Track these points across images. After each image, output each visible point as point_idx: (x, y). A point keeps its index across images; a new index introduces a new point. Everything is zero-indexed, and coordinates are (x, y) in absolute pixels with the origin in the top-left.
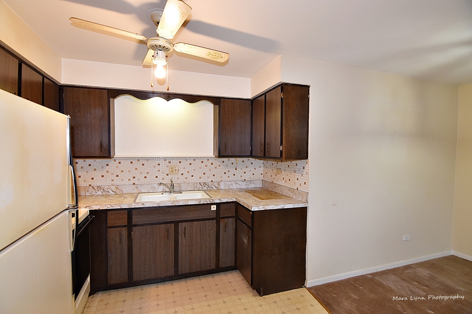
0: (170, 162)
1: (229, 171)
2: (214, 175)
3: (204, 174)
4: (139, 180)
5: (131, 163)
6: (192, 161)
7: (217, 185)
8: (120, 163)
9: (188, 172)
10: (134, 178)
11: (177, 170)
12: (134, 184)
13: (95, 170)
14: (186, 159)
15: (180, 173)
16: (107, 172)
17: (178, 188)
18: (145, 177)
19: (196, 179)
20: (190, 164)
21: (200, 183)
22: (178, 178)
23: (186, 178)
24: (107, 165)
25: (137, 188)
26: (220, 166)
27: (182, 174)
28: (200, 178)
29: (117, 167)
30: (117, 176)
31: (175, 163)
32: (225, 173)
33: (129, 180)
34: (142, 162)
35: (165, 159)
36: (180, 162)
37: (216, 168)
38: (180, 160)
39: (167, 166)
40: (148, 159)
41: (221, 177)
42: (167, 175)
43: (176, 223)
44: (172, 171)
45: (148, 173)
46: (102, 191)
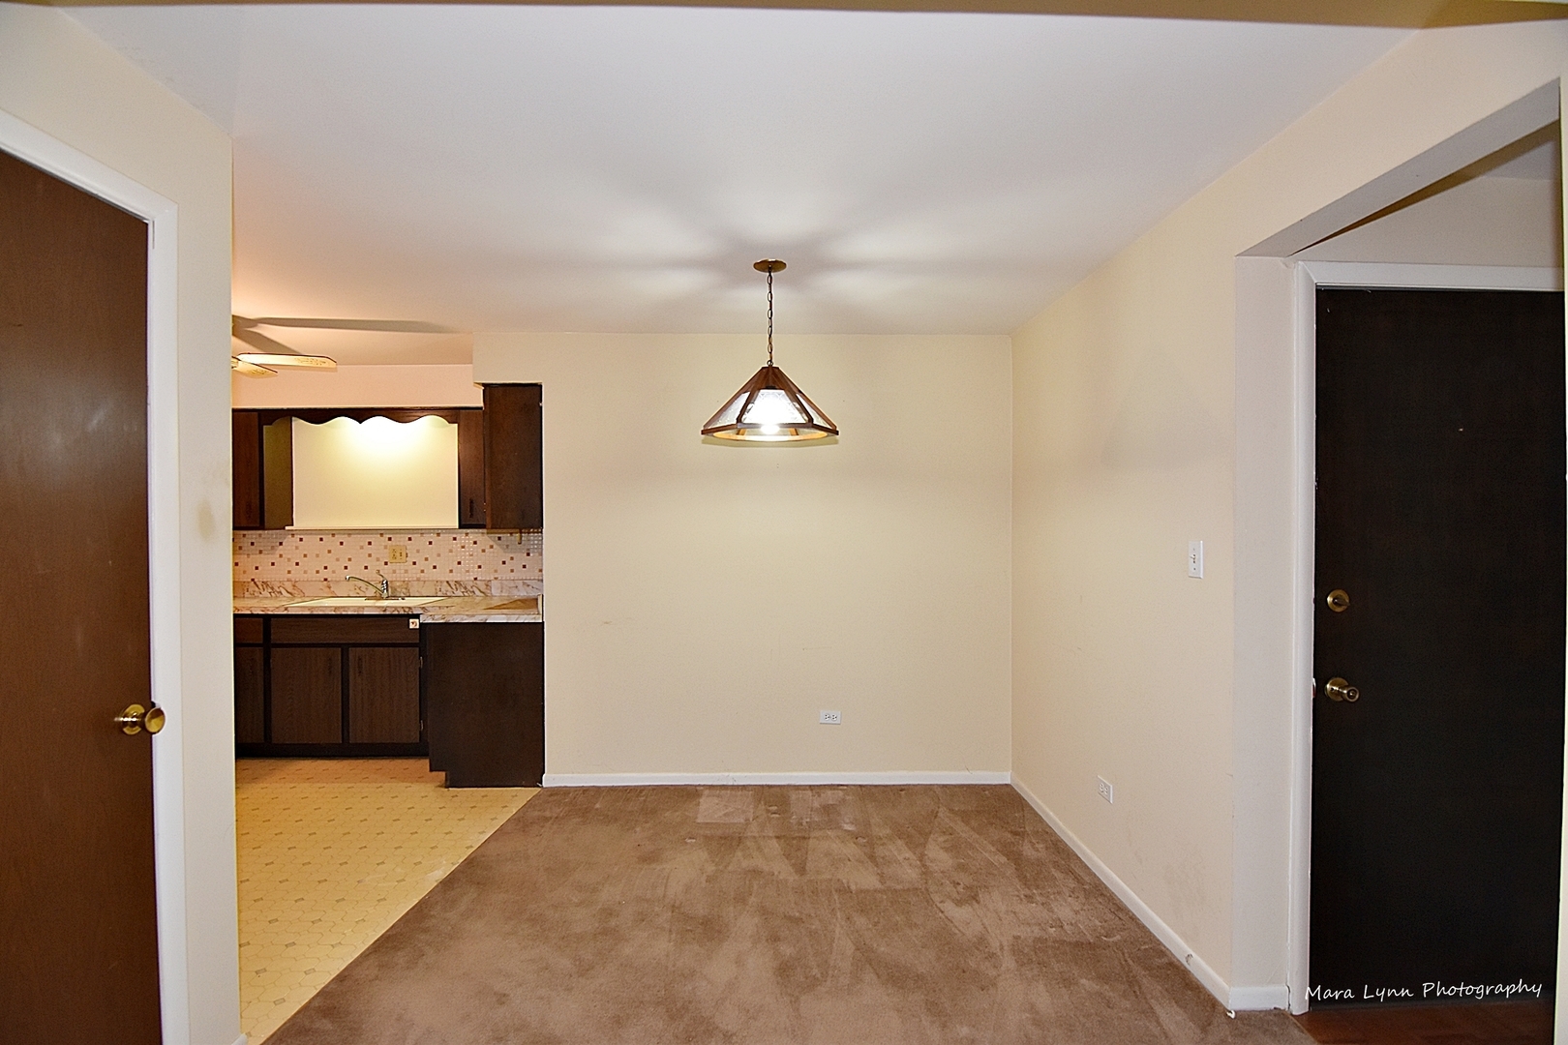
0: (390, 539)
1: (512, 558)
2: (480, 567)
3: (459, 563)
4: (334, 572)
5: (321, 539)
6: (433, 537)
7: (483, 588)
8: (301, 540)
9: (426, 559)
10: (326, 568)
11: (404, 554)
12: (326, 580)
13: (261, 552)
14: (422, 531)
15: (410, 560)
16: (281, 556)
17: (404, 590)
18: (346, 568)
19: (441, 575)
20: (430, 543)
21: (447, 582)
22: (406, 571)
23: (422, 571)
24: (281, 544)
25: (330, 588)
26: (492, 547)
27: (414, 563)
28: (451, 571)
29: (297, 548)
30: (297, 564)
31: (400, 540)
32: (504, 563)
33: (318, 572)
34: (339, 538)
35: (381, 532)
36: (410, 539)
37: (484, 551)
38: (410, 533)
39: (386, 547)
40: (350, 532)
41: (496, 571)
42: (386, 563)
43: (345, 648)
44: (394, 557)
45: (350, 560)
46: (270, 590)
